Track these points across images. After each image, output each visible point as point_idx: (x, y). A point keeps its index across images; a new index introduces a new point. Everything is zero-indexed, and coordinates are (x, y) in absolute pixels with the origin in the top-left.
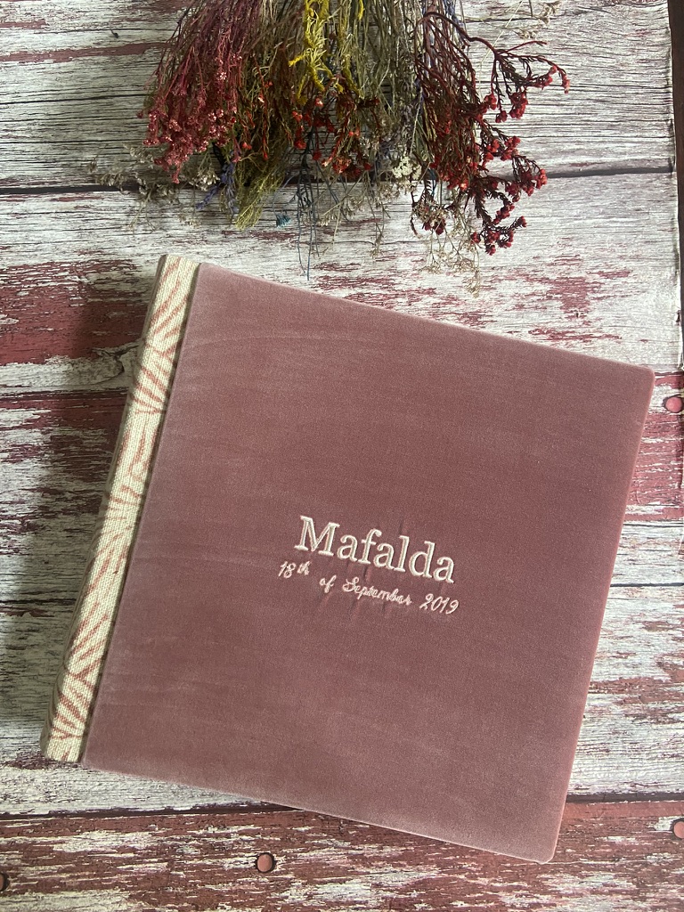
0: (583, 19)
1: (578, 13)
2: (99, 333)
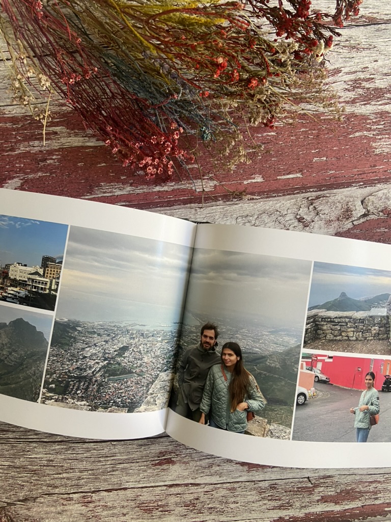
0: (21, 495)
1: (25, 500)
2: (382, 230)
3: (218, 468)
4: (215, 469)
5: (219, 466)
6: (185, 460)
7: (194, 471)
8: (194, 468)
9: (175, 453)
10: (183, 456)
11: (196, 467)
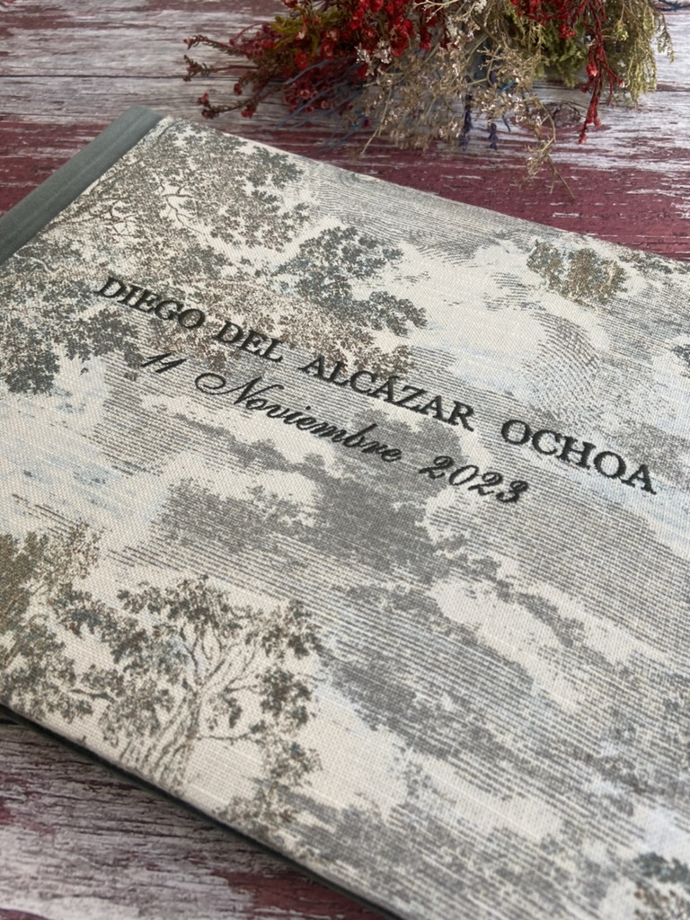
3: (144, 876)
4: (136, 878)
5: (151, 866)
6: (46, 818)
7: (58, 867)
8: (62, 854)
9: (23, 783)
10: (47, 800)
11: (72, 851)
